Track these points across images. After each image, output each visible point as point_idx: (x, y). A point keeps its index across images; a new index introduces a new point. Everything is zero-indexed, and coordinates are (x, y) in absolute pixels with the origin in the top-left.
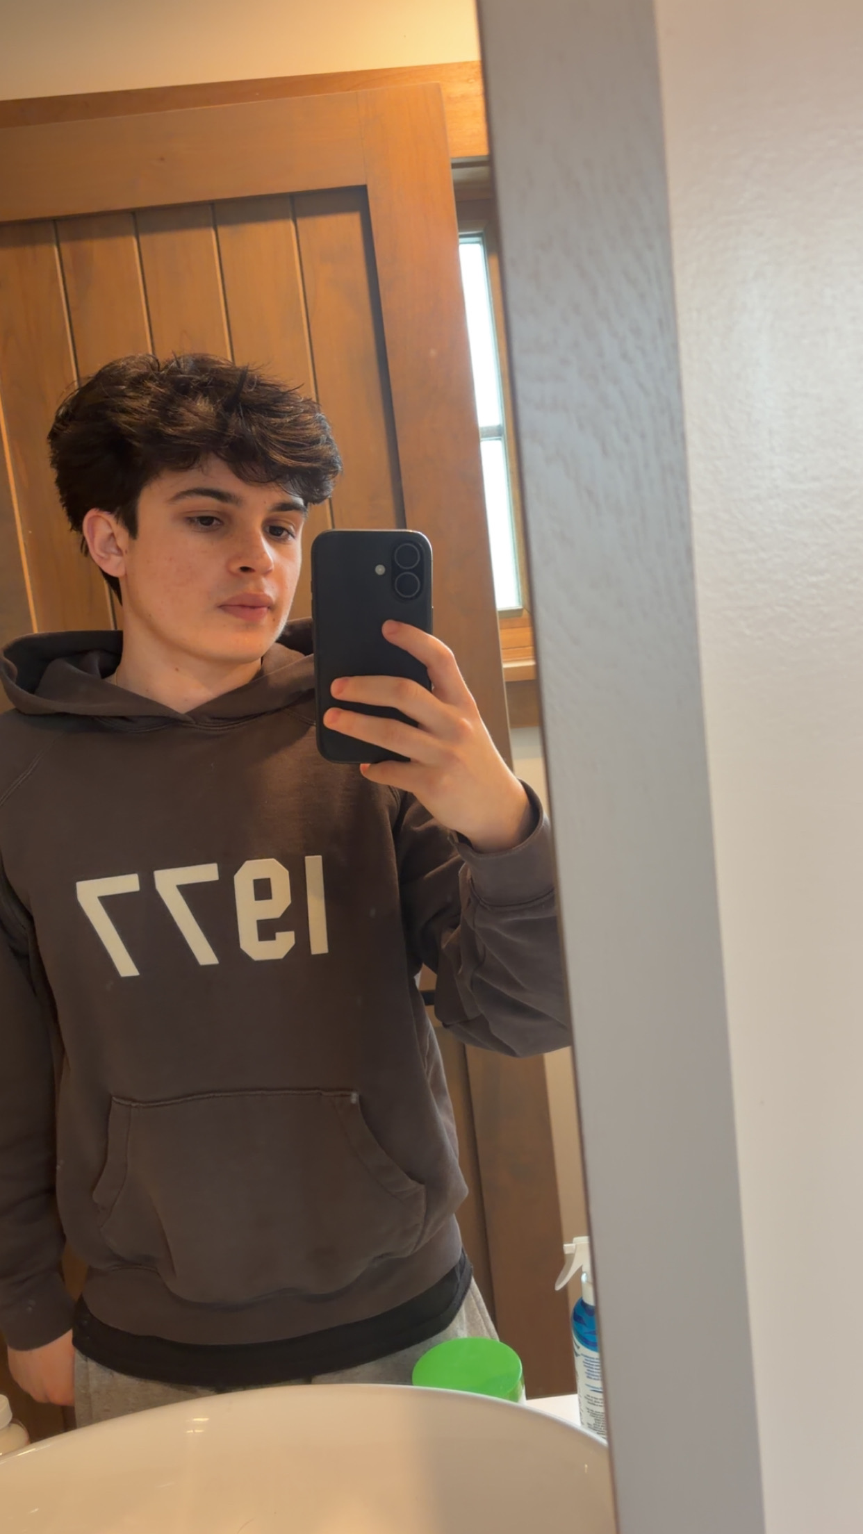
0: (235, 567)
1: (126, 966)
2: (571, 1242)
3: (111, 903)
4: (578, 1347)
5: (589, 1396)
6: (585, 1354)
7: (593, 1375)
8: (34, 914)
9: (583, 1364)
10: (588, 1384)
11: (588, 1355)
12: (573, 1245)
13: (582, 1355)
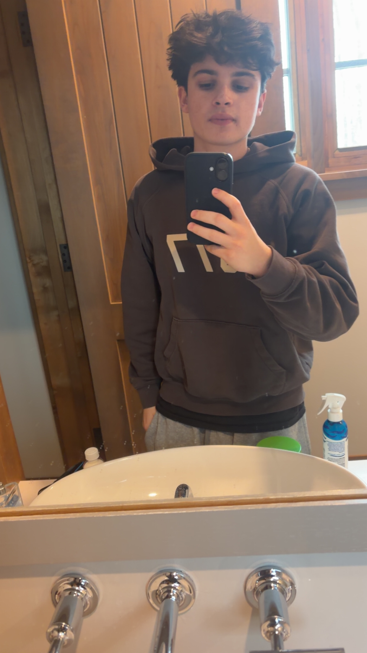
0: (214, 103)
1: (180, 268)
2: (324, 395)
3: (177, 243)
4: (325, 438)
5: (329, 458)
6: (328, 441)
7: (331, 449)
8: (154, 244)
9: (327, 445)
10: (329, 453)
11: (330, 441)
12: (326, 396)
13: (327, 441)
